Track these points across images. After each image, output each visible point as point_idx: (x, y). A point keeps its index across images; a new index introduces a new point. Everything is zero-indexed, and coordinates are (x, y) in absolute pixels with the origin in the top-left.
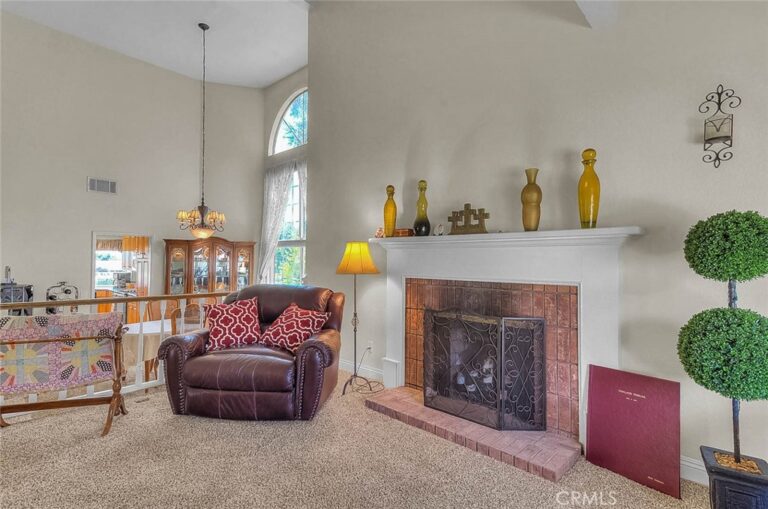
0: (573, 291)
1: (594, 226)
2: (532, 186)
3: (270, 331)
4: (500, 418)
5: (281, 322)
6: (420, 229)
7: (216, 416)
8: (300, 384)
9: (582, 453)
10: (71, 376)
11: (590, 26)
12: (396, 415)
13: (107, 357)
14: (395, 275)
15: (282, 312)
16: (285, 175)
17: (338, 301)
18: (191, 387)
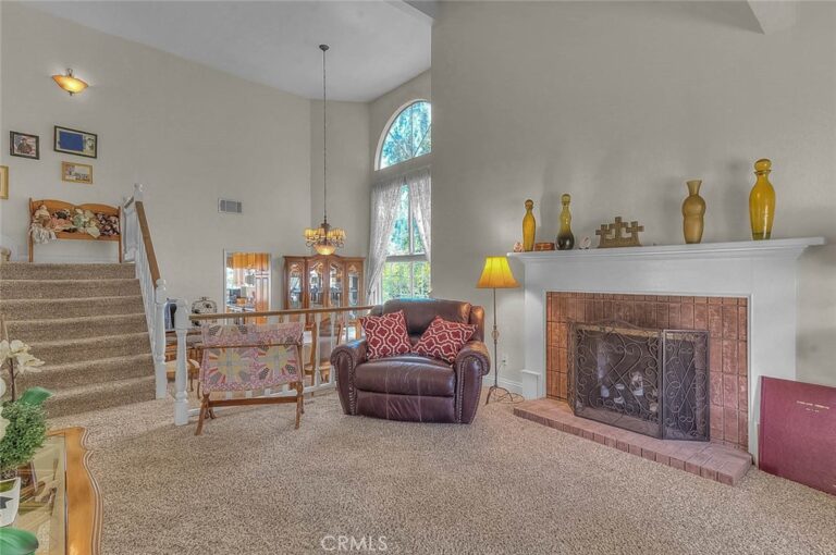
0: (742, 303)
1: (768, 237)
2: (694, 197)
3: (422, 342)
4: (661, 429)
5: (432, 332)
6: (565, 244)
7: (383, 417)
8: (460, 390)
9: (753, 463)
10: (268, 377)
11: (762, 32)
12: (550, 424)
13: (293, 361)
14: (535, 288)
15: (429, 324)
16: (393, 190)
17: (479, 314)
18: (362, 390)
